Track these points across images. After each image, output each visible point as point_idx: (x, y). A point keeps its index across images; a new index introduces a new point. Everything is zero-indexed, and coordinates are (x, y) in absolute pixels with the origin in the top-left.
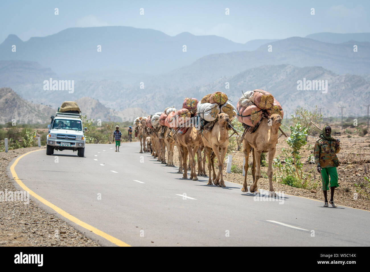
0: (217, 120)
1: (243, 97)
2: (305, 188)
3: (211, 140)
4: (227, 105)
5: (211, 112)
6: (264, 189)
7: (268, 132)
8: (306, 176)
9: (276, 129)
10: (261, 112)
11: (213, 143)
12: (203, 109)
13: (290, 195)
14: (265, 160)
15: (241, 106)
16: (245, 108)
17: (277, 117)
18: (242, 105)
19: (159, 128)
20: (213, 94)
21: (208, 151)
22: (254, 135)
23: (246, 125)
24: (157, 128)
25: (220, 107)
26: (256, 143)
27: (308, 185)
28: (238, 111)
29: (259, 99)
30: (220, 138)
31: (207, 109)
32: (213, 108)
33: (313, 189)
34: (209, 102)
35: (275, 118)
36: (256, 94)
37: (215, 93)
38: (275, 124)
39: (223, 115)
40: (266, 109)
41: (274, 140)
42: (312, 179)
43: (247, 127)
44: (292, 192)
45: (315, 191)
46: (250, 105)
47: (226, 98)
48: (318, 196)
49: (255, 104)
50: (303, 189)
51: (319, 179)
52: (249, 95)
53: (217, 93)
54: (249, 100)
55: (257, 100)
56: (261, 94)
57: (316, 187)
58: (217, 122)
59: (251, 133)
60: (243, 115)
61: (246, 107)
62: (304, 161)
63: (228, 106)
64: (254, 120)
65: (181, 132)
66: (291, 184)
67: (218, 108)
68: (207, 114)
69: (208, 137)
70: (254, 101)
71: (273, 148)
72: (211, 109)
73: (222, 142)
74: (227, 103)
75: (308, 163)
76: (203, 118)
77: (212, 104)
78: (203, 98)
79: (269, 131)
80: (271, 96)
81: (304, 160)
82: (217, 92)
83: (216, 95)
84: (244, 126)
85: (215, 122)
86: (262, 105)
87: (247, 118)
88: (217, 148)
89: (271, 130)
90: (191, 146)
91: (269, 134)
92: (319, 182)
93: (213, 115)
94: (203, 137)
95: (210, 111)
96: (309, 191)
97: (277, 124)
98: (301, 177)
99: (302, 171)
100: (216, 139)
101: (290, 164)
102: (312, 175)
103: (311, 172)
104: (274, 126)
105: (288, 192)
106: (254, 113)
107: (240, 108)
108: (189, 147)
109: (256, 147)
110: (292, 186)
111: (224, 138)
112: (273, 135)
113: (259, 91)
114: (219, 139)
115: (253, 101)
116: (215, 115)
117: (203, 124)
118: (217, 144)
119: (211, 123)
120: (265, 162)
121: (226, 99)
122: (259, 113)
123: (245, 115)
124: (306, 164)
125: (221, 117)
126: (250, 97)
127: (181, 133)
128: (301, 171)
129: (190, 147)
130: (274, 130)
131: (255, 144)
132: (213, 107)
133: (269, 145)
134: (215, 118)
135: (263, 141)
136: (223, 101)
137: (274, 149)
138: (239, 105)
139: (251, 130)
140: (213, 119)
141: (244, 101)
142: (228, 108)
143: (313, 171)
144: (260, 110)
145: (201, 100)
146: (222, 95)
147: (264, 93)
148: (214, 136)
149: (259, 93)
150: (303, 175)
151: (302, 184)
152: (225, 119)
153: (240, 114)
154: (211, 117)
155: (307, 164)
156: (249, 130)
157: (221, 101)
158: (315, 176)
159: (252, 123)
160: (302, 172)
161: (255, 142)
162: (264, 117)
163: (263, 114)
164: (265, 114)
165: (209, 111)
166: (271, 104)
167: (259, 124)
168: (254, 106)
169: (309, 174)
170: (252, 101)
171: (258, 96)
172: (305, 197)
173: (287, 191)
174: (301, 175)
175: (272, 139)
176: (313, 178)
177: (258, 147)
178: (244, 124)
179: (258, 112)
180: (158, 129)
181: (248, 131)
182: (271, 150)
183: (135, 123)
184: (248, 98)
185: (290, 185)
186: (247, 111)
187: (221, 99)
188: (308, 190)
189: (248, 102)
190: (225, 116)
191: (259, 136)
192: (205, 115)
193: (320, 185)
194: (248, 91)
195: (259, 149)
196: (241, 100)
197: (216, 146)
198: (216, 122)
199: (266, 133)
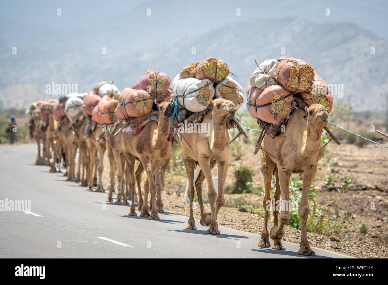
0: (208, 110)
1: (258, 70)
2: (319, 233)
3: (196, 148)
4: (227, 83)
5: (198, 96)
6: (249, 232)
7: (302, 134)
8: (322, 212)
9: (317, 132)
10: (291, 98)
11: (200, 153)
12: (184, 88)
13: (295, 244)
14: (251, 181)
15: (254, 88)
16: (262, 90)
17: (321, 111)
18: (256, 86)
19: (81, 121)
20: (203, 62)
21: (190, 167)
22: (278, 140)
23: (264, 122)
24: (77, 121)
25: (215, 86)
26: (282, 155)
27: (326, 227)
28: (249, 96)
29: (287, 73)
30: (215, 144)
31: (191, 89)
32: (203, 88)
33: (335, 235)
34: (194, 77)
35: (317, 112)
36: (281, 64)
37: (207, 60)
38: (317, 123)
39: (223, 103)
40: (299, 91)
41: (313, 151)
42: (332, 218)
43: (266, 125)
44: (297, 238)
45: (338, 238)
46: (271, 85)
47: (225, 70)
48: (342, 247)
49: (279, 84)
50: (317, 235)
51: (344, 217)
52: (269, 66)
53: (210, 61)
54: (269, 76)
55: (282, 76)
56: (291, 64)
57: (340, 232)
58: (209, 113)
59: (273, 138)
60: (258, 104)
61: (264, 89)
62: (319, 186)
63: (230, 84)
64: (277, 112)
65: (131, 130)
66: (296, 225)
67: (211, 87)
68: (191, 99)
69: (192, 141)
70: (278, 78)
71: (311, 164)
72: (199, 89)
73: (218, 151)
74: (228, 79)
75: (325, 189)
76: (182, 105)
77: (201, 80)
78: (183, 69)
79: (305, 133)
80: (308, 67)
81: (319, 184)
82: (210, 58)
83: (209, 64)
84: (261, 124)
85: (204, 113)
86: (292, 84)
87: (265, 109)
88: (207, 161)
89: (309, 133)
90: (148, 157)
91: (305, 139)
92: (344, 222)
93: (201, 101)
94: (183, 140)
95: (197, 93)
96: (327, 237)
97: (319, 123)
98: (314, 213)
99: (316, 203)
100: (207, 146)
101: (296, 191)
102: (332, 210)
103: (330, 205)
104: (314, 127)
105: (291, 239)
106: (278, 100)
107: (252, 92)
108: (144, 159)
109: (281, 163)
110: (297, 229)
111: (221, 144)
112: (311, 142)
113: (287, 59)
114: (212, 146)
115: (276, 78)
116: (206, 100)
117: (184, 117)
118: (208, 155)
119: (198, 115)
120: (251, 186)
121: (225, 72)
122: (287, 100)
123: (261, 104)
124: (322, 191)
125: (219, 106)
126: (271, 70)
127: (131, 133)
128: (314, 203)
129: (146, 158)
130: (313, 133)
131: (280, 157)
132: (202, 86)
133: (305, 160)
134: (205, 105)
135: (293, 152)
136: (221, 76)
137: (313, 168)
138: (252, 85)
139: (273, 131)
140: (202, 108)
141: (259, 78)
142: (230, 87)
143: (333, 203)
144: (288, 93)
145: (180, 73)
146: (219, 64)
147: (296, 63)
148: (203, 139)
149: (288, 62)
150: (317, 210)
151: (316, 225)
152: (228, 110)
153: (253, 103)
154: (199, 104)
155: (324, 191)
156: (269, 131)
157: (217, 75)
158: (337, 213)
159: (275, 118)
160: (315, 205)
161: (281, 153)
162: (297, 108)
163: (295, 101)
164: (297, 102)
165: (193, 94)
166: (308, 82)
167: (288, 121)
168: (277, 87)
169: (327, 208)
170: (273, 78)
171: (285, 68)
172: (320, 247)
173: (289, 236)
174: (314, 210)
175: (308, 148)
176: (335, 216)
177: (285, 163)
178: (261, 120)
179: (285, 97)
180: (79, 123)
181: (268, 134)
182: (308, 169)
183: (28, 111)
184: (266, 73)
185: (294, 227)
186: (265, 95)
187: (216, 71)
188: (325, 237)
189: (267, 79)
190: (228, 105)
191: (287, 142)
192: (186, 99)
193: (345, 228)
194: (267, 60)
195: (287, 167)
196: (255, 77)
197: (206, 158)
198: (207, 113)
199: (300, 136)
